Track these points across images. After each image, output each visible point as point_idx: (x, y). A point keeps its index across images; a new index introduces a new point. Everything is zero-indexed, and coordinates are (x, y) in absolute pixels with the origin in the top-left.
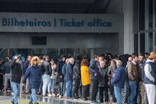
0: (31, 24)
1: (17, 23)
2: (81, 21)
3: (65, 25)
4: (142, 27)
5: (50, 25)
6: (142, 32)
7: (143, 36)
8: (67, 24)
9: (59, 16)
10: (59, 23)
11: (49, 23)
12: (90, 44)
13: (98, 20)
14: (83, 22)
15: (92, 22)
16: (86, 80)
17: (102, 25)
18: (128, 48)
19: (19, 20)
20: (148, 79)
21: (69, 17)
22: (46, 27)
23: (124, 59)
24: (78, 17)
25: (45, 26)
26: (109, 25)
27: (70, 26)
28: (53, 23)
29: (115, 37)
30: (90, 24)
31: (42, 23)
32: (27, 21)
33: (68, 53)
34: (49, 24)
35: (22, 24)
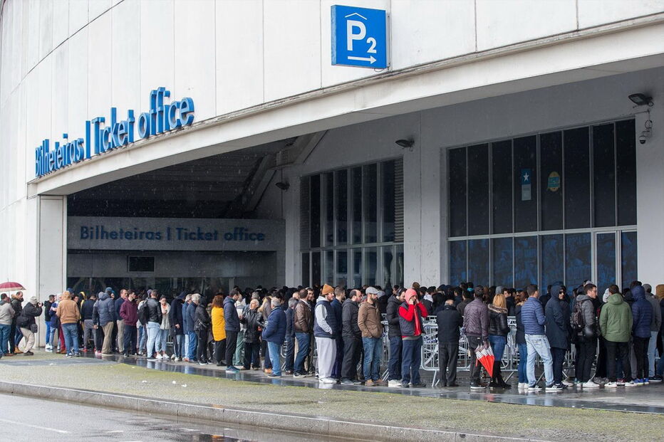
0: (129, 236)
1: (105, 234)
2: (213, 232)
3: (186, 239)
4: (316, 242)
5: (160, 238)
6: (316, 250)
7: (317, 257)
8: (189, 236)
9: (174, 222)
10: (175, 233)
11: (158, 234)
12: (229, 271)
13: (242, 229)
14: (216, 233)
15: (233, 233)
16: (219, 332)
17: (249, 237)
18: (292, 278)
19: (109, 229)
20: (321, 329)
21: (191, 225)
22: (154, 242)
23: (285, 294)
24: (208, 225)
25: (151, 239)
26: (260, 237)
27: (194, 239)
28: (165, 234)
29: (270, 259)
30: (228, 237)
31: (148, 233)
32: (122, 232)
33: (190, 285)
34: (158, 236)
35: (113, 235)
